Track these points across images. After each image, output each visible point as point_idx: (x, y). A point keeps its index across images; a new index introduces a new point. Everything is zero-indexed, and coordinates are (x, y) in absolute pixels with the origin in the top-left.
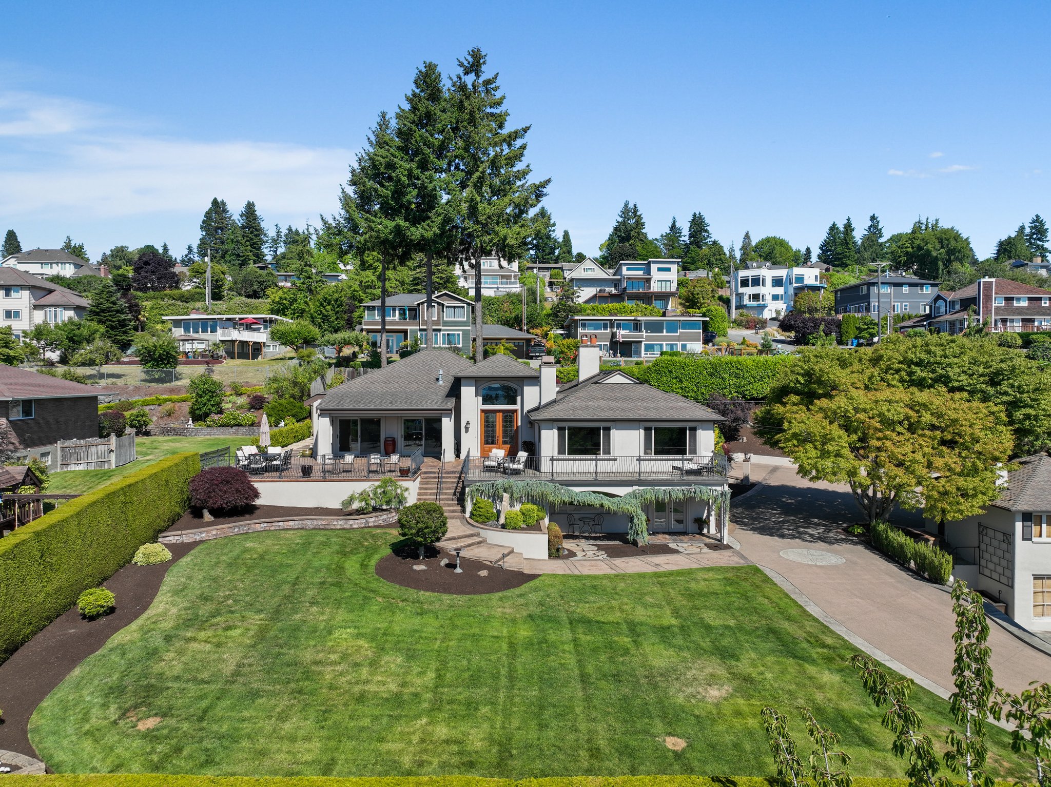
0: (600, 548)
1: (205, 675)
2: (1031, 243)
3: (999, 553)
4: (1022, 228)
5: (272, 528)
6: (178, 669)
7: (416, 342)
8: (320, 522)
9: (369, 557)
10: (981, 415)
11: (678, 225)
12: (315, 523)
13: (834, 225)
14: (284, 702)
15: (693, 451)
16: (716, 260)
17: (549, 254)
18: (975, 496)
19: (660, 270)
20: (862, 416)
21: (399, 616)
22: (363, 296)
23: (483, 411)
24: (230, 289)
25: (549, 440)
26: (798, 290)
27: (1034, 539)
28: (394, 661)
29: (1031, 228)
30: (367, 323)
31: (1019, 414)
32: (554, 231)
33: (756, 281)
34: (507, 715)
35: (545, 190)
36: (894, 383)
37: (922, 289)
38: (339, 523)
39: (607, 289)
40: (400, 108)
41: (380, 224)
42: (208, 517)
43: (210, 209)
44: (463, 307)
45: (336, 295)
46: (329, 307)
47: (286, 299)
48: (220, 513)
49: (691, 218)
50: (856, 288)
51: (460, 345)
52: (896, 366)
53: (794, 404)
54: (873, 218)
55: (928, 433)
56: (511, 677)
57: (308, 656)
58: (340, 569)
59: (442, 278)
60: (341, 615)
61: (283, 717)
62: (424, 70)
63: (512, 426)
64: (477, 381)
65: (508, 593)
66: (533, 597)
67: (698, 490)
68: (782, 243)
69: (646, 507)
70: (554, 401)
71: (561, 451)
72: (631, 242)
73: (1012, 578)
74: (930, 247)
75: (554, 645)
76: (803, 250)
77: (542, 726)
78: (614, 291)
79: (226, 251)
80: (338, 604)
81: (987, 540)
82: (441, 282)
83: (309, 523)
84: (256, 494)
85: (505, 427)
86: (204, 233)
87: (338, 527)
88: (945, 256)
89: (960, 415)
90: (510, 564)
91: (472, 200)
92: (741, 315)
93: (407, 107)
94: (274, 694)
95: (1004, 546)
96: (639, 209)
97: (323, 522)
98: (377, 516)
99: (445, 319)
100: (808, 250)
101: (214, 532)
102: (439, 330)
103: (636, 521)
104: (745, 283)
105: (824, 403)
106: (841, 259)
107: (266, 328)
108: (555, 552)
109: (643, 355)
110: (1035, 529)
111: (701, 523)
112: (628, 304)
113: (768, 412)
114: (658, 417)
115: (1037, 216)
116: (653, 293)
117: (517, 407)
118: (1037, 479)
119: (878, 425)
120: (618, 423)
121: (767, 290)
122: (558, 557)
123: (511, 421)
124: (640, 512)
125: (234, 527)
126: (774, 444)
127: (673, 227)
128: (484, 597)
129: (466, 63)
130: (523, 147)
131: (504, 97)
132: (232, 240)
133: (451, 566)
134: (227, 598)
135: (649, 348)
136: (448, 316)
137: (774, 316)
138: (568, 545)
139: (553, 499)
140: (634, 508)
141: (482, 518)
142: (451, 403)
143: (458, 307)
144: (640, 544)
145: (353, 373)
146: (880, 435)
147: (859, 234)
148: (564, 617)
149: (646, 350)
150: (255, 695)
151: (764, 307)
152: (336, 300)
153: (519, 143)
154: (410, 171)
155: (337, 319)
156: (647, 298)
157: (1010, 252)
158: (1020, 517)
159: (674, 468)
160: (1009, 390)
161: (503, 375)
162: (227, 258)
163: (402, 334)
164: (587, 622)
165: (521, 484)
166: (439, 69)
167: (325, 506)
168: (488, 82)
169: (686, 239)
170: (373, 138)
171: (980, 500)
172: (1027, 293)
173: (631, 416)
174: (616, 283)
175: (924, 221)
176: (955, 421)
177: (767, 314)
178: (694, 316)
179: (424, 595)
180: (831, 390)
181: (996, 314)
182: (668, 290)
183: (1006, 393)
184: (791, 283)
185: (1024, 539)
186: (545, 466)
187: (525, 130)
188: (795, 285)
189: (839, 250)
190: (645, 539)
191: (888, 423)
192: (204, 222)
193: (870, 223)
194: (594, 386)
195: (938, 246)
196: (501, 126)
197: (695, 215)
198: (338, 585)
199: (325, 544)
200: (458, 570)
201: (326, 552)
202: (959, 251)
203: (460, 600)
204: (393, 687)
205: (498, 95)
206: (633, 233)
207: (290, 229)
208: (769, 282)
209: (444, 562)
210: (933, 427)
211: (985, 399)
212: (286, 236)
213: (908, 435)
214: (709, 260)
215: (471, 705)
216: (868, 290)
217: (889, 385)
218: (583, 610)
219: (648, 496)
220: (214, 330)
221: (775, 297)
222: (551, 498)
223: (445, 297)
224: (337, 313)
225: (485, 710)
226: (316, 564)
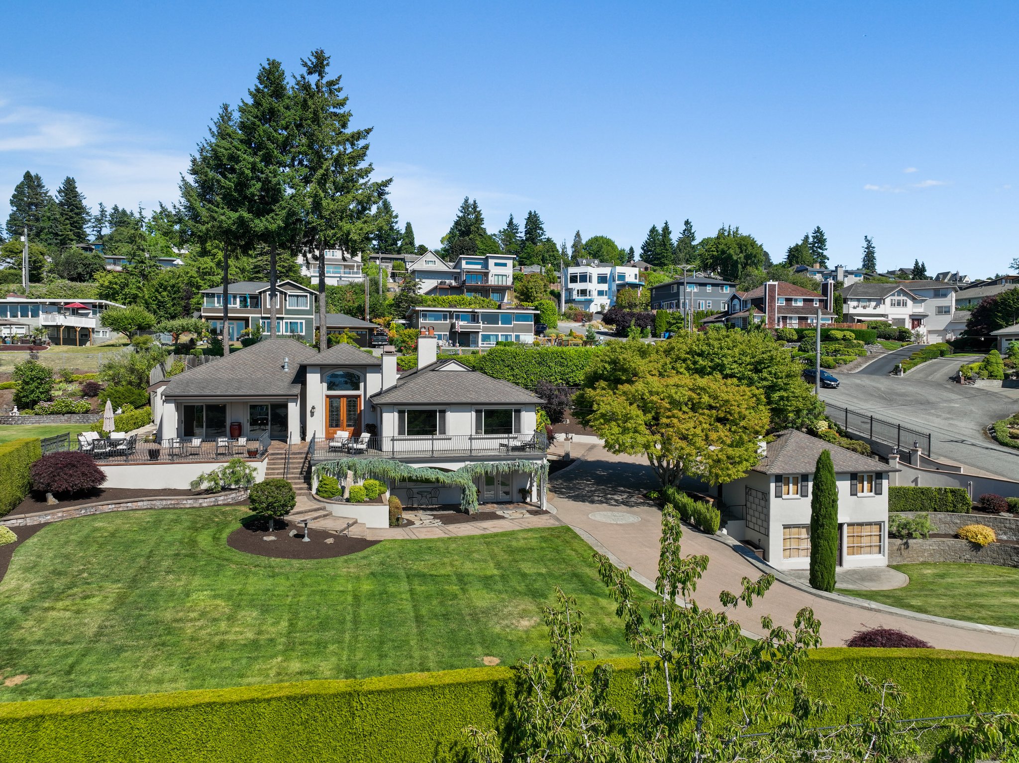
0: (435, 517)
1: (68, 637)
2: (814, 251)
3: (760, 508)
4: (807, 237)
5: (121, 509)
6: (39, 634)
7: (258, 329)
8: (169, 502)
9: (220, 531)
10: (746, 397)
11: (515, 222)
12: (164, 502)
13: (654, 228)
14: (149, 654)
15: (518, 431)
16: (550, 256)
17: (392, 245)
18: (740, 463)
19: (496, 264)
20: (655, 398)
21: (252, 580)
22: (201, 283)
23: (327, 396)
24: (50, 271)
25: (390, 422)
26: (621, 287)
27: (784, 496)
28: (250, 615)
29: (814, 237)
30: (206, 311)
31: (776, 396)
32: (396, 222)
33: (584, 278)
34: (352, 650)
35: (387, 189)
36: (682, 370)
37: (722, 289)
38: (189, 503)
39: (447, 281)
40: (243, 102)
41: (223, 214)
42: (51, 500)
43: (22, 183)
44: (306, 296)
45: (173, 282)
46: (165, 293)
47: (116, 284)
48: (65, 497)
49: (527, 216)
50: (669, 286)
51: (304, 334)
52: (683, 356)
53: (603, 389)
54: (687, 223)
55: (706, 411)
56: (356, 621)
57: (168, 615)
58: (193, 543)
59: (284, 267)
60: (197, 581)
61: (150, 665)
62: (267, 67)
63: (355, 411)
64: (322, 368)
65: (352, 556)
66: (375, 558)
67: (521, 464)
68: (609, 243)
69: (476, 480)
70: (395, 387)
71: (401, 432)
72: (471, 236)
73: (768, 529)
74: (732, 251)
75: (393, 595)
76: (627, 250)
77: (382, 656)
78: (454, 283)
79: (42, 229)
80: (193, 572)
81: (751, 498)
82: (284, 270)
83: (158, 503)
84: (103, 478)
85: (349, 411)
86: (15, 209)
87: (188, 506)
88: (743, 260)
89: (730, 397)
90: (354, 532)
91: (316, 196)
92: (570, 309)
93: (250, 101)
94: (138, 648)
95: (763, 503)
96: (479, 205)
97: (173, 502)
98: (226, 495)
99: (288, 307)
100: (632, 249)
101: (60, 515)
102: (282, 318)
103: (467, 492)
104: (574, 279)
105: (626, 387)
106: (660, 259)
107: (95, 313)
108: (395, 521)
109: (480, 345)
110: (785, 488)
111: (525, 493)
112: (467, 297)
113: (582, 396)
114: (487, 401)
115: (818, 228)
116: (490, 286)
117: (361, 392)
118: (788, 449)
119: (668, 406)
120: (453, 407)
121: (593, 286)
122: (398, 526)
123: (355, 406)
124: (471, 484)
125: (81, 509)
126: (585, 423)
127: (511, 223)
128: (330, 560)
129: (309, 63)
130: (366, 147)
131: (346, 99)
132: (49, 218)
133: (300, 536)
134: (81, 572)
135: (486, 338)
136: (290, 305)
137: (599, 310)
138: (407, 516)
139: (393, 475)
140: (466, 480)
141: (328, 493)
142: (297, 390)
143: (301, 296)
144: (471, 513)
145: (194, 360)
146: (669, 414)
147: (675, 237)
148: (402, 573)
149: (483, 340)
150: (119, 650)
151: (591, 301)
152: (173, 286)
153: (361, 143)
154: (254, 165)
155: (173, 305)
156: (485, 291)
157: (798, 257)
158: (773, 479)
159: (502, 445)
160: (768, 376)
161: (347, 363)
162: (43, 236)
163: (244, 322)
164: (422, 576)
165: (364, 462)
166: (282, 67)
167: (173, 488)
168: (331, 84)
169: (523, 235)
170: (215, 129)
171: (745, 465)
172: (802, 295)
173: (464, 400)
174: (456, 276)
175: (727, 228)
176: (727, 401)
177: (594, 308)
178: (527, 309)
179: (274, 561)
180: (632, 376)
181: (778, 312)
182: (504, 284)
183: (765, 379)
184: (614, 281)
185: (776, 497)
186: (387, 445)
187: (368, 131)
188: (617, 282)
189: (658, 250)
190: (475, 508)
191: (675, 404)
192: (14, 196)
193: (684, 227)
194: (432, 373)
195: (738, 251)
196: (344, 126)
197: (530, 213)
198: (192, 556)
199: (176, 521)
200: (306, 539)
201: (178, 528)
202: (755, 256)
203: (309, 563)
204: (250, 635)
205: (341, 96)
206: (472, 228)
207: (116, 209)
208: (595, 279)
209: (293, 533)
210: (711, 407)
211: (751, 383)
212: (112, 215)
213: (691, 414)
214: (543, 256)
215: (321, 645)
216: (678, 289)
217: (678, 372)
218: (419, 566)
219: (478, 470)
220: (35, 315)
221: (601, 293)
222: (392, 474)
223: (287, 286)
224: (174, 299)
225: (332, 647)
226: (168, 538)
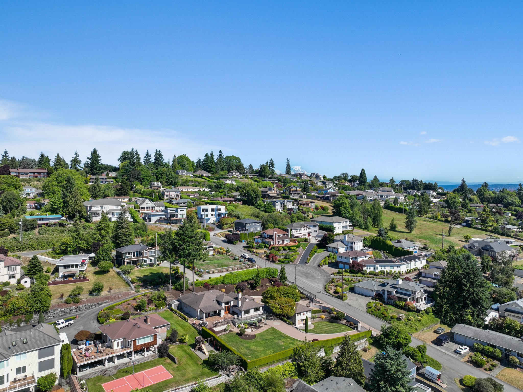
2: (270, 168)
3: (294, 318)
4: (267, 163)
13: (207, 154)
15: (260, 310)
19: (181, 211)
23: (225, 307)
29: (270, 163)
33: (207, 211)
37: (257, 224)
50: (242, 223)
51: (154, 262)
68: (187, 158)
70: (241, 306)
73: (296, 321)
78: (165, 218)
99: (149, 255)
102: (148, 259)
103: (257, 324)
104: (203, 211)
108: (252, 331)
115: (271, 159)
116: (179, 219)
117: (230, 305)
121: (210, 213)
123: (228, 307)
133: (246, 336)
137: (213, 222)
140: (256, 321)
143: (153, 251)
151: (210, 219)
169: (153, 160)
172: (282, 233)
173: (253, 308)
181: (277, 240)
182: (183, 217)
185: (297, 316)
186: (243, 317)
188: (218, 212)
193: (219, 154)
194: (245, 302)
195: (253, 193)
197: (157, 151)
208: (210, 210)
216: (245, 225)
221: (213, 216)
223: (149, 249)
